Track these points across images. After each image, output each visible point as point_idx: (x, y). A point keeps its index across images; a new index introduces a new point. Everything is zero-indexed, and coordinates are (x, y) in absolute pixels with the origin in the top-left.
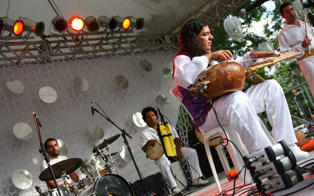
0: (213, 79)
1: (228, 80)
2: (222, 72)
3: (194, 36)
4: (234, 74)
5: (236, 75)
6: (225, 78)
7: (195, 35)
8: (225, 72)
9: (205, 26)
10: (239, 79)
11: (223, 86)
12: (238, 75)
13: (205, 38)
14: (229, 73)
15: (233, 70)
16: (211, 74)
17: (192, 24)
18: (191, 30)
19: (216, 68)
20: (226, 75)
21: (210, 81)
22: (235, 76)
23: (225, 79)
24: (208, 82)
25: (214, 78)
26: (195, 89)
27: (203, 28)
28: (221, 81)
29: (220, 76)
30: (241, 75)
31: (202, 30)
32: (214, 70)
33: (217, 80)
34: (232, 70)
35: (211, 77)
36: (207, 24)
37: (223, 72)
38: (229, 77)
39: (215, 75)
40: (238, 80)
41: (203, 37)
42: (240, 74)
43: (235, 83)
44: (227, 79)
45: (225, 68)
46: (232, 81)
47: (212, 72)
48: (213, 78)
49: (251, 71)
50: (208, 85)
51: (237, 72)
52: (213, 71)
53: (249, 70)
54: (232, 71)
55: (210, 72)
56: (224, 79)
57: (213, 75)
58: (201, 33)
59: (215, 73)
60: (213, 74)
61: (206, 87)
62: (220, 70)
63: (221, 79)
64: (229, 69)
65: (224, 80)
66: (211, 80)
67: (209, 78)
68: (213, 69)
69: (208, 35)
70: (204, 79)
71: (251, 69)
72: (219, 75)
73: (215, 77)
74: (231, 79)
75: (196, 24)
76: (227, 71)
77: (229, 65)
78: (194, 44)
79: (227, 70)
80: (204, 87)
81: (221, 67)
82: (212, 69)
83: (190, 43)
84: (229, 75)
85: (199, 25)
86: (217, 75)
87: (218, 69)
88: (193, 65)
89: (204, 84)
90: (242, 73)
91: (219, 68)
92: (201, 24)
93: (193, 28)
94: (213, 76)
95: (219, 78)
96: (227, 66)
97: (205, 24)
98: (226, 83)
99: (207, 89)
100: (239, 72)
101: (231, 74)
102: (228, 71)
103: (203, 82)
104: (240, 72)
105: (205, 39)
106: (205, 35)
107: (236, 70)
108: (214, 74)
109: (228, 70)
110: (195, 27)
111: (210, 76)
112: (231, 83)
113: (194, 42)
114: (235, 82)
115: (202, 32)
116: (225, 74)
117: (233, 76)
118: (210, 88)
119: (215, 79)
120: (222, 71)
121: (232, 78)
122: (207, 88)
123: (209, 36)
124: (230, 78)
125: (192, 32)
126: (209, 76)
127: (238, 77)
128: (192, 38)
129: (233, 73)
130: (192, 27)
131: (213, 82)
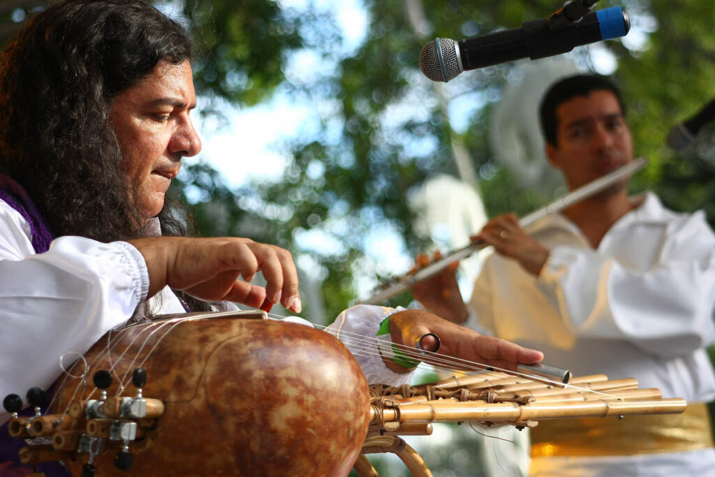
0: (187, 396)
1: (274, 432)
2: (250, 373)
3: (91, 94)
4: (317, 404)
5: (326, 420)
6: (257, 414)
7: (99, 89)
8: (271, 381)
9: (175, 61)
10: (333, 447)
11: (232, 459)
12: (334, 417)
13: (150, 134)
14: (292, 392)
15: (318, 385)
16: (181, 366)
17: (102, 18)
18: (81, 52)
19: (221, 337)
20: (270, 394)
21: (165, 403)
22: (318, 419)
23: (258, 421)
24: (154, 405)
25: (196, 395)
26: (55, 425)
27: (160, 69)
28: (230, 425)
29: (233, 393)
30: (348, 424)
31: (151, 78)
32: (209, 347)
33: (211, 408)
34: (313, 378)
35: (179, 384)
36: (187, 54)
37: (258, 374)
38: (283, 415)
39: (208, 379)
40: (327, 451)
41: (137, 121)
42: (349, 416)
43: (304, 463)
44: (266, 422)
45: (274, 355)
46: (292, 445)
47: (189, 353)
48: (188, 389)
49: (398, 418)
50: (149, 425)
51: (333, 402)
52: (197, 349)
53: (389, 413)
54: (308, 381)
55: (177, 348)
56: (252, 417)
57: (192, 375)
58: (135, 95)
59: (211, 369)
60: (197, 368)
61: (129, 432)
62: (245, 358)
63: (235, 414)
64: (299, 366)
65: (249, 423)
66: (173, 397)
67: (167, 382)
68: (204, 340)
69: (174, 122)
70: (138, 380)
71: (402, 412)
72: (228, 384)
73: (202, 391)
74: (292, 433)
75: (127, 28)
76: (281, 374)
77: (302, 342)
78: (77, 140)
79: (283, 367)
80: (118, 425)
81: (255, 339)
82: (198, 335)
83: (52, 125)
84: (284, 401)
85: (141, 38)
86: (217, 381)
87: (230, 348)
88: (42, 288)
89: (127, 409)
90: (357, 417)
91: (237, 344)
92: (152, 40)
93: (99, 45)
94: (192, 382)
95: (222, 404)
96: (286, 342)
97: (182, 49)
98: (255, 446)
99: (131, 443)
100: (347, 408)
101: (300, 401)
102: (289, 379)
103: (127, 399)
104: (351, 404)
105: (145, 139)
106: (157, 117)
107: (329, 388)
108: (202, 370)
109: (292, 373)
110: (112, 46)
111: (174, 372)
112: (281, 452)
113: (77, 129)
114: (305, 453)
115: (145, 88)
116: (268, 388)
117: (309, 418)
118: (149, 443)
119: (197, 404)
120: (251, 364)
121: (299, 425)
122: (132, 437)
123: (179, 133)
124: (288, 422)
125: (88, 65)
126: (167, 372)
127: (333, 433)
128: (73, 102)
129: (310, 399)
130: (93, 35)
131: (181, 414)
